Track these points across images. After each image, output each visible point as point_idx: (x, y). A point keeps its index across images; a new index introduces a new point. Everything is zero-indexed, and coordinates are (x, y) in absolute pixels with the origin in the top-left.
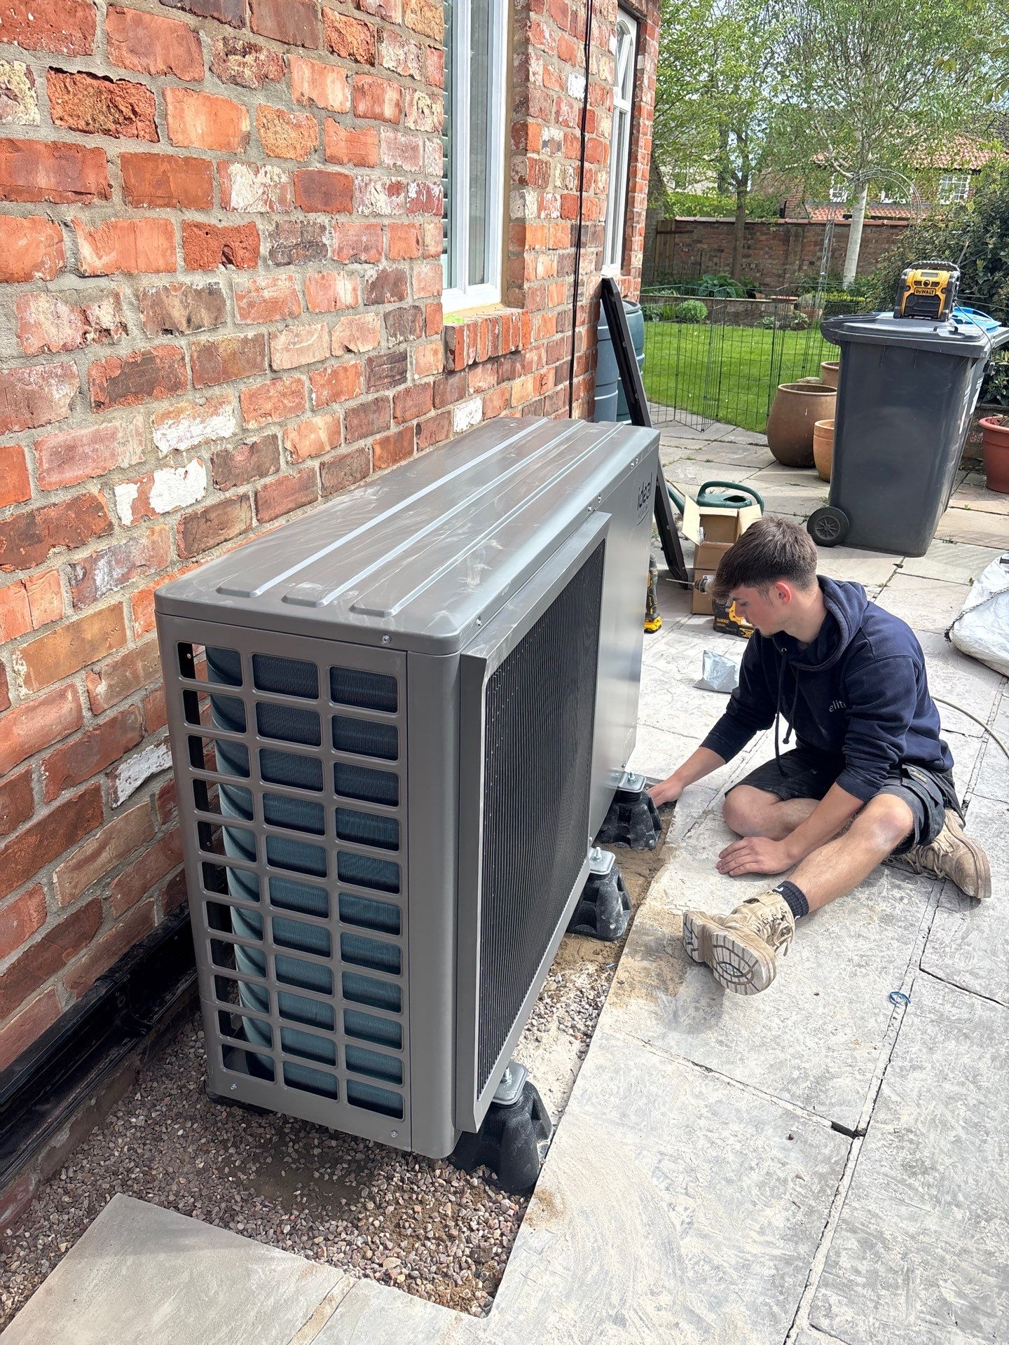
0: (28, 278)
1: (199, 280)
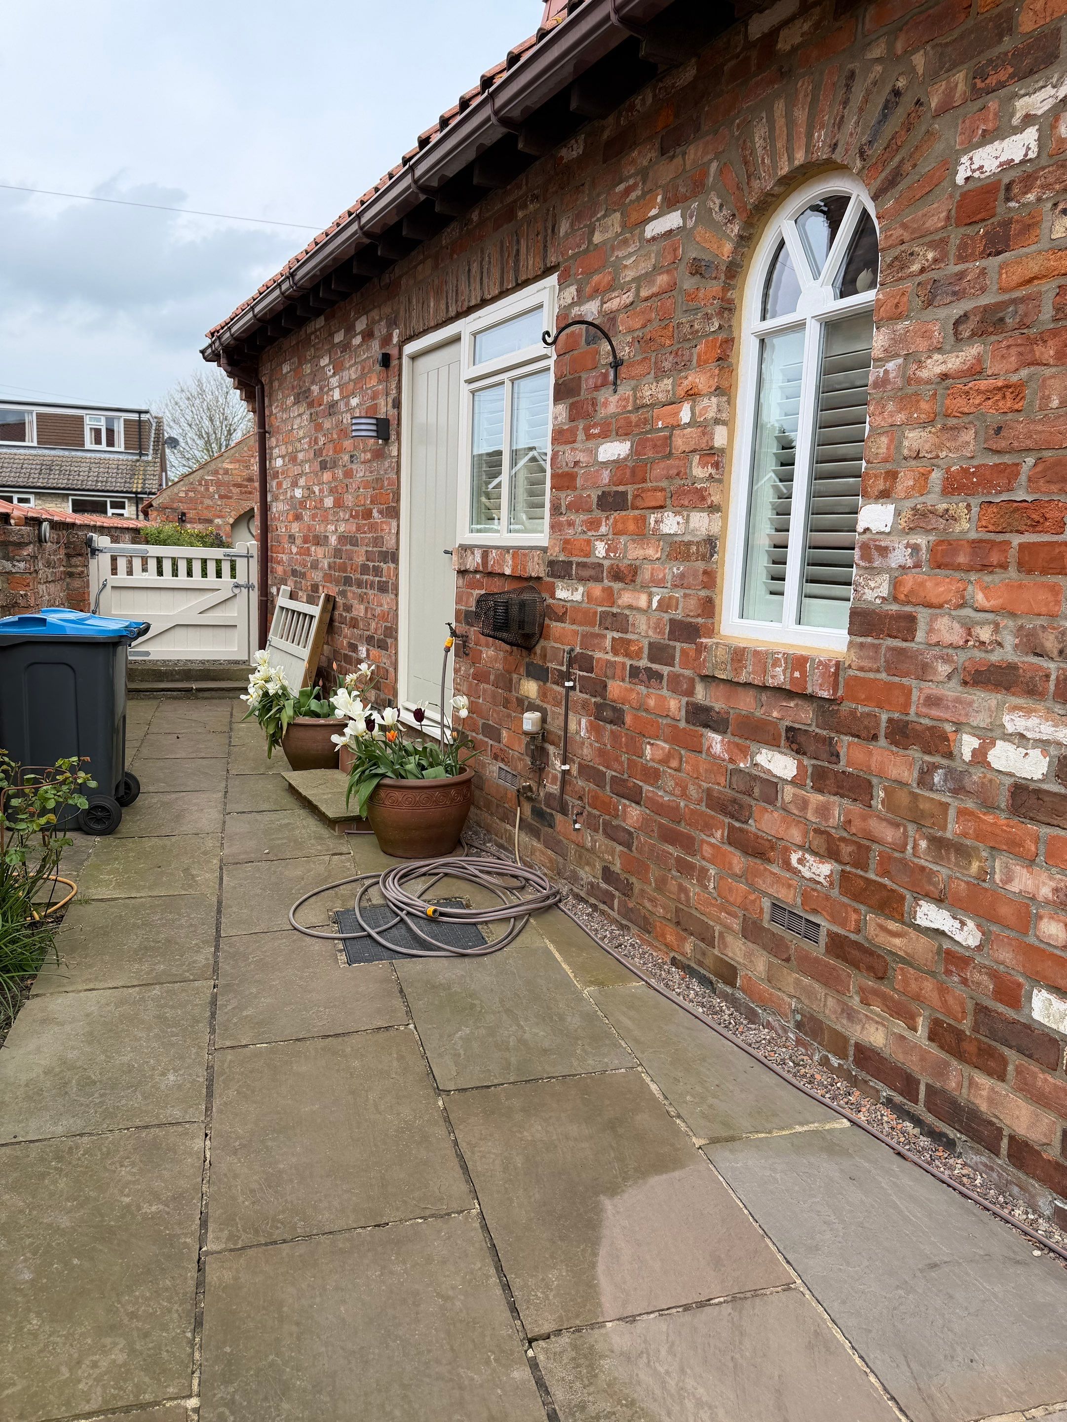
0: (940, 606)
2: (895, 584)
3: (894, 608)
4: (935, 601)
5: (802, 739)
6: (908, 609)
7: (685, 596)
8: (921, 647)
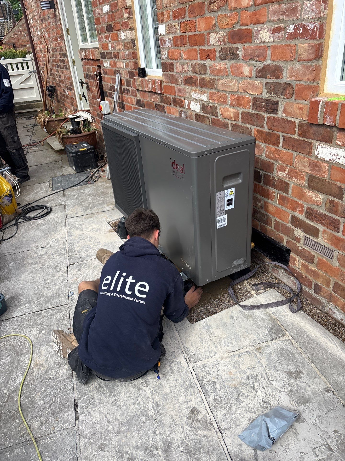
1: (202, 62)
2: (168, 53)
3: (169, 61)
4: (176, 58)
5: (158, 107)
6: (172, 61)
7: (130, 62)
8: (176, 73)
